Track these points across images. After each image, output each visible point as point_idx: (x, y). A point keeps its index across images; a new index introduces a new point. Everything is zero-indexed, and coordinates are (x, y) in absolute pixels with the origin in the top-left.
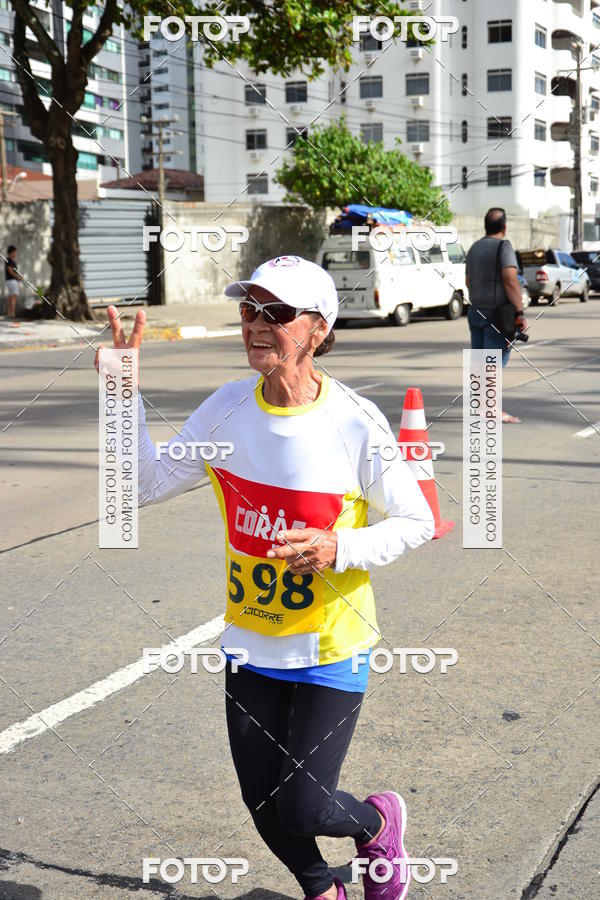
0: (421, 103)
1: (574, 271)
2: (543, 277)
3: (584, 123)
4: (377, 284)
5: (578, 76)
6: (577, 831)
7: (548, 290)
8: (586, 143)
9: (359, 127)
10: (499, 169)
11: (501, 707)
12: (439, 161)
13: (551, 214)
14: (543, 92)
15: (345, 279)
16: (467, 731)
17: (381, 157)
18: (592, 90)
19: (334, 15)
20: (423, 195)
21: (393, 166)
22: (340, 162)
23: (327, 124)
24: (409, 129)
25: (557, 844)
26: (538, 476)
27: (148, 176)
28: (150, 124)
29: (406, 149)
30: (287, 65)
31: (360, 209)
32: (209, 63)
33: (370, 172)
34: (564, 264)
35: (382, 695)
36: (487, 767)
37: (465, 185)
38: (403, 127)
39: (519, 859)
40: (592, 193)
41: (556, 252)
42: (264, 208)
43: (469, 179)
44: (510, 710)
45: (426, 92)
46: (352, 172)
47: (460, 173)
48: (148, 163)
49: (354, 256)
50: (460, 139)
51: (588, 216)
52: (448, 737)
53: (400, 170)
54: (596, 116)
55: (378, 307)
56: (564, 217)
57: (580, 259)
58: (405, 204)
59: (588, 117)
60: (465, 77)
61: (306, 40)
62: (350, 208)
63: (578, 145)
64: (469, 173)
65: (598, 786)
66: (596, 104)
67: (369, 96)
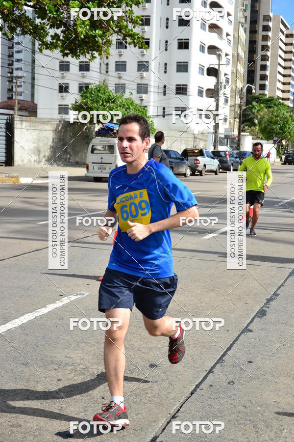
0: (144, 75)
1: (212, 160)
2: (198, 162)
3: (221, 90)
4: (117, 162)
5: (219, 67)
6: (176, 417)
7: (200, 169)
8: (222, 99)
9: (114, 86)
10: (180, 109)
11: (149, 362)
12: (152, 104)
13: (204, 132)
14: (203, 74)
15: (102, 158)
16: (132, 372)
17: (122, 101)
18: (226, 74)
19: (101, 32)
21: (128, 105)
22: (103, 102)
23: (97, 83)
24: (138, 88)
25: (166, 423)
26: (182, 256)
27: (10, 102)
28: (12, 77)
29: (135, 98)
30: (78, 54)
31: (111, 125)
32: (41, 50)
33: (117, 107)
34: (208, 156)
35: (94, 355)
36: (139, 388)
37: (164, 116)
38: (135, 87)
39: (148, 429)
40: (224, 123)
41: (204, 150)
42: (65, 121)
43: (166, 113)
44: (153, 363)
45: (147, 70)
46: (108, 107)
47: (162, 110)
48: (10, 96)
49: (107, 147)
50: (163, 94)
51: (221, 134)
53: (131, 107)
54: (227, 87)
56: (210, 134)
57: (216, 154)
59: (223, 87)
60: (166, 64)
61: (88, 43)
62: (106, 124)
63: (218, 100)
64: (166, 110)
65: (189, 398)
66: (227, 82)
67: (119, 71)
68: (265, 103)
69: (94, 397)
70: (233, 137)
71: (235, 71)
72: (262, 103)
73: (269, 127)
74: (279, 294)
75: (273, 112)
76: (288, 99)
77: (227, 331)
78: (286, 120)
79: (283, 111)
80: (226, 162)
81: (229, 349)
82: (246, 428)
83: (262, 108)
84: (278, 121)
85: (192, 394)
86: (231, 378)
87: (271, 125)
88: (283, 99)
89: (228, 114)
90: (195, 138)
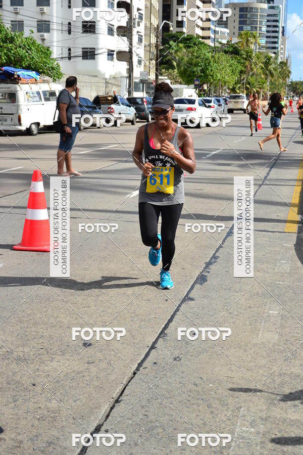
0: (45, 11)
1: (128, 108)
2: (112, 110)
3: (134, 27)
4: (20, 112)
5: (131, 1)
6: (120, 402)
8: (135, 38)
9: (10, 22)
10: (88, 50)
11: (82, 340)
12: (55, 44)
13: (116, 76)
15: (1, 108)
16: (63, 353)
17: (22, 40)
18: (138, 9)
20: (46, 63)
21: (29, 46)
24: (38, 24)
25: (109, 409)
29: (36, 36)
31: (10, 69)
33: (16, 48)
34: (123, 104)
35: (18, 335)
36: (74, 371)
37: (70, 58)
38: (35, 24)
39: (89, 417)
40: (139, 65)
41: (119, 97)
43: (71, 56)
45: (49, 5)
46: (6, 48)
47: (67, 52)
49: (7, 95)
50: (67, 32)
51: (136, 78)
52: (54, 356)
53: (32, 48)
54: (140, 23)
55: (20, 124)
56: (123, 78)
57: (132, 102)
58: (35, 68)
59: (136, 24)
62: (5, 68)
63: (131, 39)
64: (72, 51)
65: (132, 378)
66: (141, 17)
67: (16, 5)
68: (183, 43)
69: (23, 384)
70: (149, 81)
71: (149, 5)
72: (181, 42)
73: (190, 69)
74: (219, 257)
75: (193, 52)
76: (209, 38)
77: (166, 301)
78: (207, 61)
79: (204, 52)
80: (144, 110)
81: (170, 321)
82: (200, 408)
83: (181, 48)
84: (199, 63)
85: (135, 373)
86: (177, 353)
87: (192, 67)
88: (203, 38)
89: (142, 55)
90: (107, 83)
